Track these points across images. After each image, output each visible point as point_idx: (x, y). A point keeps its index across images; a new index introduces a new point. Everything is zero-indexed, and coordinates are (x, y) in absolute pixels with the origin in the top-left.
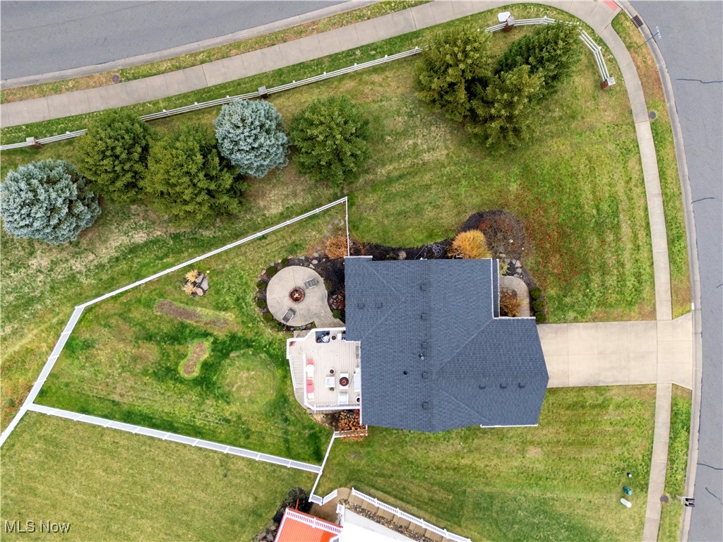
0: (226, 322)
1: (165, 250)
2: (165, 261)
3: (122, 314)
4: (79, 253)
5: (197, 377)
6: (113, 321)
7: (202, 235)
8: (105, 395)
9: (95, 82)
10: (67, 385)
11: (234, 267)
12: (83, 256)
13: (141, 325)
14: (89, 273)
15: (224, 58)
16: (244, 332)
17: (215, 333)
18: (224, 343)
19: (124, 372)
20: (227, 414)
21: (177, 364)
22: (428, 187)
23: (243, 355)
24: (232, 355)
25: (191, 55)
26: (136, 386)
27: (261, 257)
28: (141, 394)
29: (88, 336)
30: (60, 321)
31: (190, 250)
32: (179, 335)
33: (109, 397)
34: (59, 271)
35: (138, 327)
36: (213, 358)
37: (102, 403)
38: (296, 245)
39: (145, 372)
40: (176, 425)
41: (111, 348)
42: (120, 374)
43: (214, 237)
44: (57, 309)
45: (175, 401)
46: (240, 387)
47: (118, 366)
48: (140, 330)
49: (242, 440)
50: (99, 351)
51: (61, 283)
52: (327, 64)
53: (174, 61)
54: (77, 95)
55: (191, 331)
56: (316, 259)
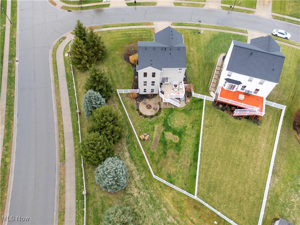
0: (158, 128)
1: (132, 147)
2: (136, 148)
3: (156, 163)
4: (132, 177)
5: (178, 136)
6: (159, 166)
7: (127, 135)
8: (188, 169)
9: (63, 172)
10: (185, 184)
11: (139, 126)
12: (133, 176)
13: (160, 156)
14: (140, 174)
15: (63, 127)
16: (162, 122)
17: (162, 131)
18: (166, 128)
19: (178, 161)
20: (191, 127)
21: (174, 143)
22: (115, 71)
23: (170, 122)
24: (170, 125)
25: (60, 137)
26: (183, 157)
27: (136, 117)
28: (187, 155)
29: (165, 176)
30: (160, 187)
31: (133, 139)
32: (164, 142)
33: (189, 167)
34: (139, 185)
35: (161, 157)
36: (171, 131)
37: (191, 170)
38: (132, 107)
39: (178, 154)
40: (196, 143)
41: (170, 167)
42: (179, 163)
43: (128, 131)
44: (155, 188)
45: (188, 143)
46: (181, 123)
47: (176, 164)
48: (163, 156)
49: (199, 122)
50: (171, 172)
51: (144, 185)
52: (72, 97)
53: (61, 143)
54: (67, 178)
55: (162, 138)
56: (137, 102)
